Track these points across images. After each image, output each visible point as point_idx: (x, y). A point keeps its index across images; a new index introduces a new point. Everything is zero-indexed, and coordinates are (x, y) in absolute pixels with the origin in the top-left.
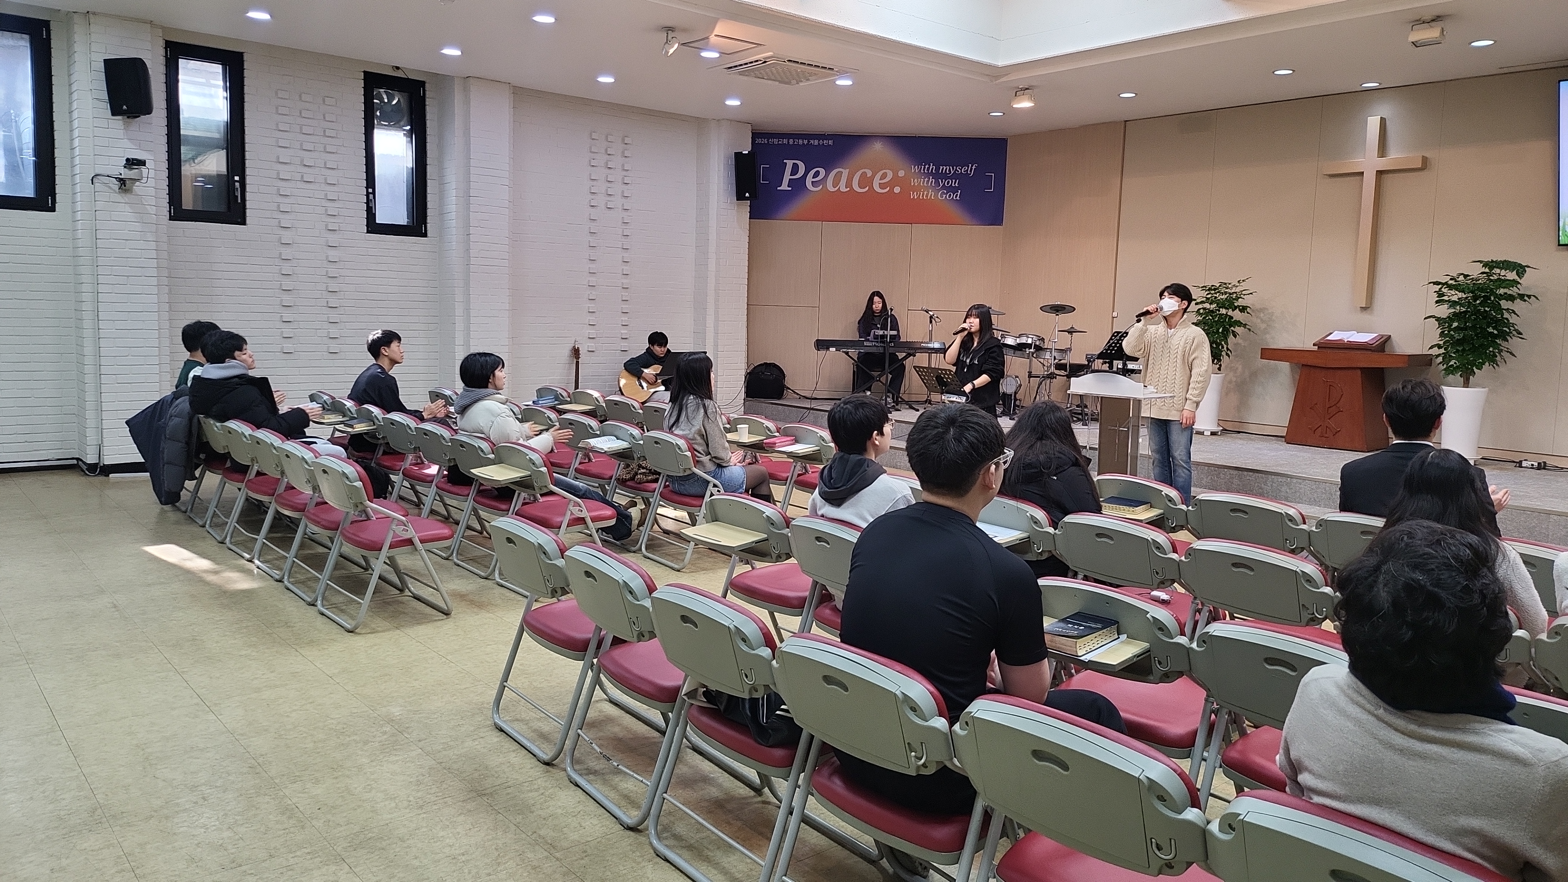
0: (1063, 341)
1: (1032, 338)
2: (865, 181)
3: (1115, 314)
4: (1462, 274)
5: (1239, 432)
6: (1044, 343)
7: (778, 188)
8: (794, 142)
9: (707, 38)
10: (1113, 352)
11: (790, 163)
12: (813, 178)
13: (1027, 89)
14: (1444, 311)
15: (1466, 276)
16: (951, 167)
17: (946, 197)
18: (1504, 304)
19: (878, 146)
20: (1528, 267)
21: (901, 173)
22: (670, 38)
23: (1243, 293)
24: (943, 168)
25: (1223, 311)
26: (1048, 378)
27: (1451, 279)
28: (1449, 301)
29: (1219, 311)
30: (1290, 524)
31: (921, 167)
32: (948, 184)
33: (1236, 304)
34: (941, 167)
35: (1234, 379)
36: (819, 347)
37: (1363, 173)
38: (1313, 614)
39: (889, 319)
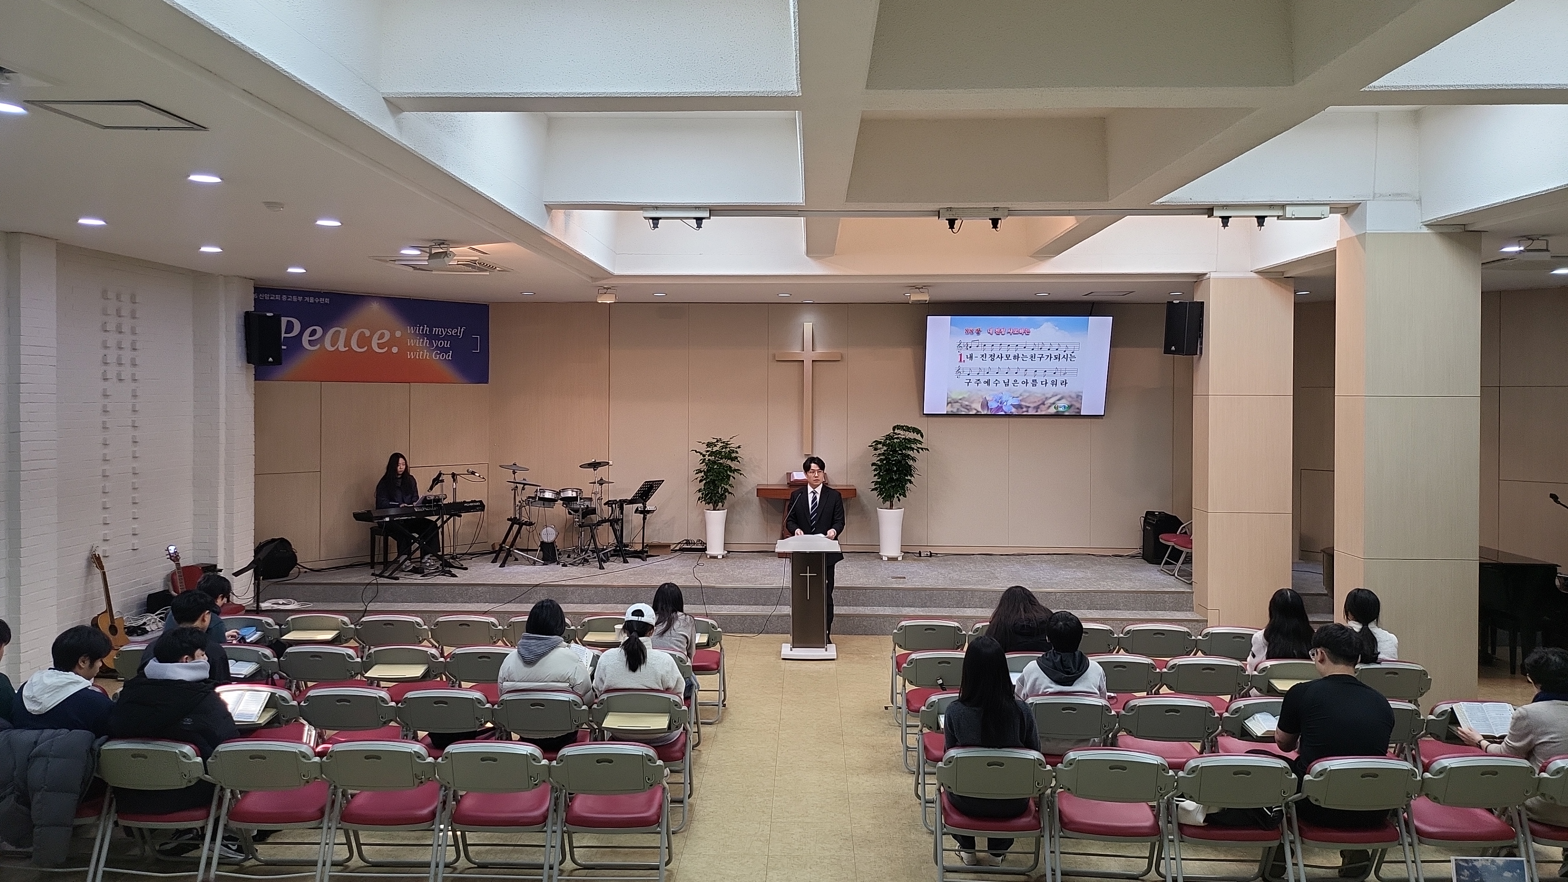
2: (364, 341)
8: (288, 298)
10: (640, 496)
11: (284, 321)
12: (310, 337)
13: (610, 288)
14: (877, 460)
16: (442, 329)
17: (440, 357)
18: (909, 453)
19: (375, 307)
21: (398, 334)
23: (734, 446)
27: (879, 439)
28: (880, 454)
31: (416, 329)
32: (441, 345)
34: (434, 329)
37: (804, 360)
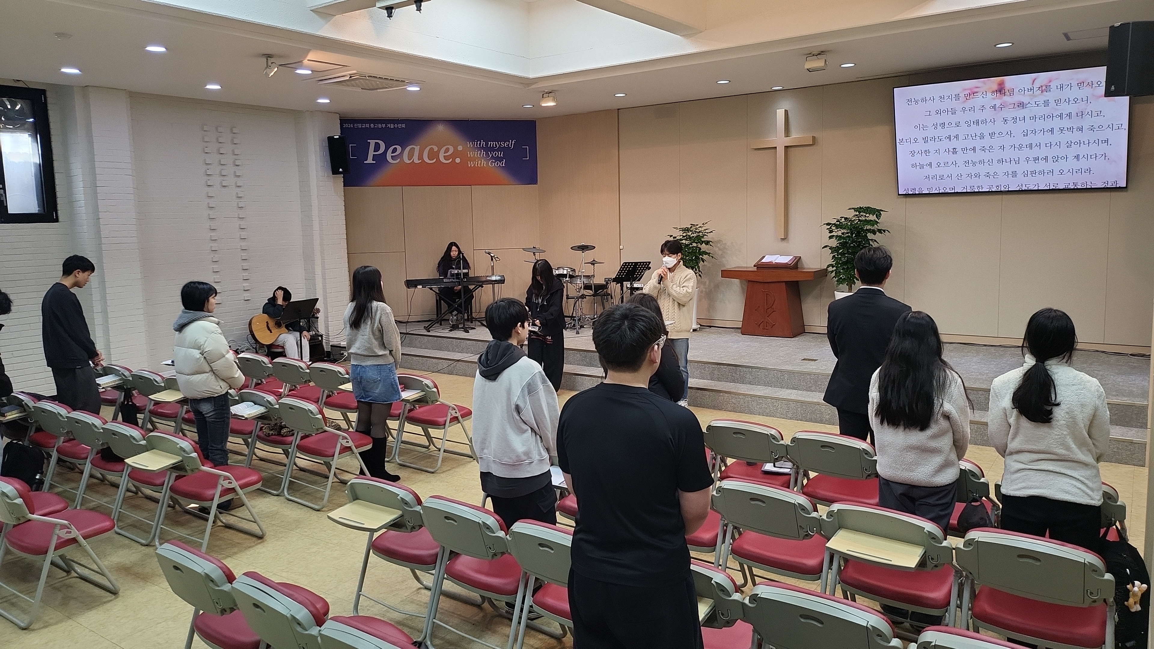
0: (588, 270)
1: (567, 270)
2: (433, 155)
3: (621, 247)
4: (843, 217)
5: (710, 327)
6: (575, 272)
7: (365, 162)
8: (375, 126)
9: (301, 62)
10: (623, 276)
11: (372, 142)
12: (392, 153)
13: (550, 92)
14: (834, 243)
15: (846, 219)
16: (497, 143)
17: (495, 165)
18: (870, 236)
19: (441, 128)
20: (882, 211)
21: (460, 148)
22: (269, 64)
23: (707, 231)
24: (491, 144)
25: (694, 245)
26: (581, 298)
27: (837, 221)
28: (837, 236)
29: (692, 245)
30: (773, 441)
31: (475, 143)
32: (495, 155)
33: (703, 240)
34: (489, 143)
35: (704, 290)
36: (409, 286)
37: (776, 147)
38: (807, 531)
39: (461, 261)
